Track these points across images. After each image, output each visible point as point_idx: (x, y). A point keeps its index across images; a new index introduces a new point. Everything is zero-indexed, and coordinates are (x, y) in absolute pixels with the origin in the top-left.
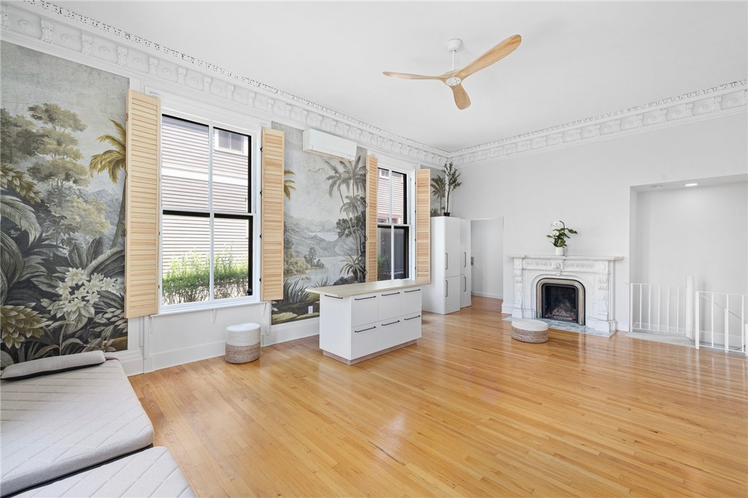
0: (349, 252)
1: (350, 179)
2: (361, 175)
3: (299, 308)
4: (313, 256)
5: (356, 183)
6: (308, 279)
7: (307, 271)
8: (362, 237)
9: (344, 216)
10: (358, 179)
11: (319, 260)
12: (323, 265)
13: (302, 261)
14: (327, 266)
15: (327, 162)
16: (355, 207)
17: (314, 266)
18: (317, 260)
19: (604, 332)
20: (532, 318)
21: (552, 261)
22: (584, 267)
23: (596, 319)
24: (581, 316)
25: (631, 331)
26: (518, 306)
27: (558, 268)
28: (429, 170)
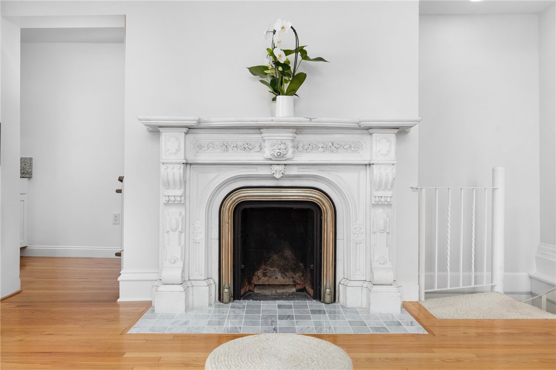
19: (393, 316)
20: (210, 305)
21: (266, 134)
22: (339, 150)
23: (366, 284)
24: (327, 282)
25: (423, 299)
26: (173, 273)
27: (280, 155)
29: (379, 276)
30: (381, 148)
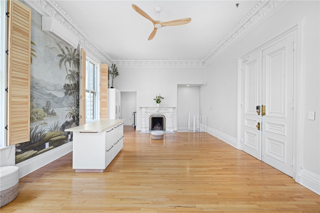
0: (70, 105)
1: (71, 59)
2: (77, 59)
3: (39, 146)
4: (49, 107)
5: (74, 63)
6: (45, 123)
7: (45, 118)
8: (77, 96)
9: (68, 82)
10: (75, 61)
11: (53, 110)
12: (56, 113)
13: (41, 111)
14: (58, 114)
15: (58, 44)
16: (74, 77)
17: (50, 114)
18: (51, 110)
19: (173, 133)
20: (149, 131)
21: (156, 108)
22: (166, 110)
23: (169, 128)
24: (164, 127)
25: (177, 130)
26: (144, 126)
27: (158, 111)
28: (107, 65)
29: (171, 127)
30: (171, 110)
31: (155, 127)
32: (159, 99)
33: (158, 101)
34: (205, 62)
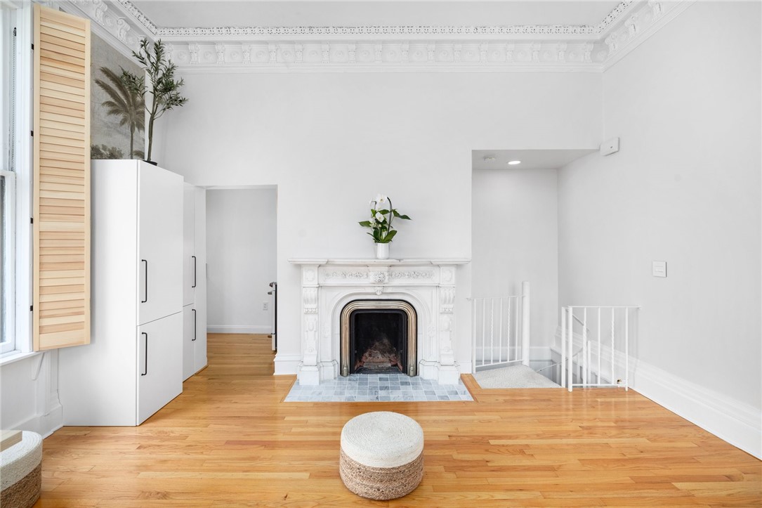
19: (453, 386)
20: (335, 378)
21: (371, 268)
22: (419, 277)
23: (436, 364)
24: (411, 361)
25: (474, 372)
26: (311, 359)
27: (380, 281)
28: (88, 22)
29: (444, 360)
30: (446, 277)
31: (367, 359)
32: (385, 221)
33: (382, 231)
34: (606, 41)
